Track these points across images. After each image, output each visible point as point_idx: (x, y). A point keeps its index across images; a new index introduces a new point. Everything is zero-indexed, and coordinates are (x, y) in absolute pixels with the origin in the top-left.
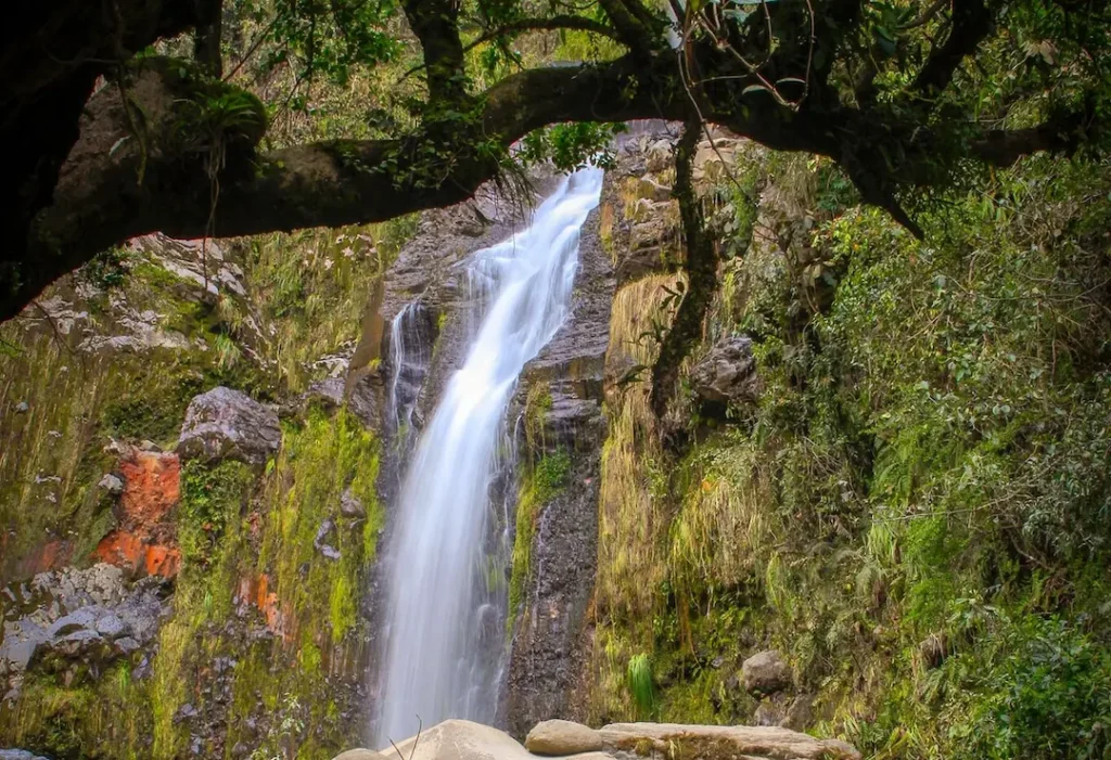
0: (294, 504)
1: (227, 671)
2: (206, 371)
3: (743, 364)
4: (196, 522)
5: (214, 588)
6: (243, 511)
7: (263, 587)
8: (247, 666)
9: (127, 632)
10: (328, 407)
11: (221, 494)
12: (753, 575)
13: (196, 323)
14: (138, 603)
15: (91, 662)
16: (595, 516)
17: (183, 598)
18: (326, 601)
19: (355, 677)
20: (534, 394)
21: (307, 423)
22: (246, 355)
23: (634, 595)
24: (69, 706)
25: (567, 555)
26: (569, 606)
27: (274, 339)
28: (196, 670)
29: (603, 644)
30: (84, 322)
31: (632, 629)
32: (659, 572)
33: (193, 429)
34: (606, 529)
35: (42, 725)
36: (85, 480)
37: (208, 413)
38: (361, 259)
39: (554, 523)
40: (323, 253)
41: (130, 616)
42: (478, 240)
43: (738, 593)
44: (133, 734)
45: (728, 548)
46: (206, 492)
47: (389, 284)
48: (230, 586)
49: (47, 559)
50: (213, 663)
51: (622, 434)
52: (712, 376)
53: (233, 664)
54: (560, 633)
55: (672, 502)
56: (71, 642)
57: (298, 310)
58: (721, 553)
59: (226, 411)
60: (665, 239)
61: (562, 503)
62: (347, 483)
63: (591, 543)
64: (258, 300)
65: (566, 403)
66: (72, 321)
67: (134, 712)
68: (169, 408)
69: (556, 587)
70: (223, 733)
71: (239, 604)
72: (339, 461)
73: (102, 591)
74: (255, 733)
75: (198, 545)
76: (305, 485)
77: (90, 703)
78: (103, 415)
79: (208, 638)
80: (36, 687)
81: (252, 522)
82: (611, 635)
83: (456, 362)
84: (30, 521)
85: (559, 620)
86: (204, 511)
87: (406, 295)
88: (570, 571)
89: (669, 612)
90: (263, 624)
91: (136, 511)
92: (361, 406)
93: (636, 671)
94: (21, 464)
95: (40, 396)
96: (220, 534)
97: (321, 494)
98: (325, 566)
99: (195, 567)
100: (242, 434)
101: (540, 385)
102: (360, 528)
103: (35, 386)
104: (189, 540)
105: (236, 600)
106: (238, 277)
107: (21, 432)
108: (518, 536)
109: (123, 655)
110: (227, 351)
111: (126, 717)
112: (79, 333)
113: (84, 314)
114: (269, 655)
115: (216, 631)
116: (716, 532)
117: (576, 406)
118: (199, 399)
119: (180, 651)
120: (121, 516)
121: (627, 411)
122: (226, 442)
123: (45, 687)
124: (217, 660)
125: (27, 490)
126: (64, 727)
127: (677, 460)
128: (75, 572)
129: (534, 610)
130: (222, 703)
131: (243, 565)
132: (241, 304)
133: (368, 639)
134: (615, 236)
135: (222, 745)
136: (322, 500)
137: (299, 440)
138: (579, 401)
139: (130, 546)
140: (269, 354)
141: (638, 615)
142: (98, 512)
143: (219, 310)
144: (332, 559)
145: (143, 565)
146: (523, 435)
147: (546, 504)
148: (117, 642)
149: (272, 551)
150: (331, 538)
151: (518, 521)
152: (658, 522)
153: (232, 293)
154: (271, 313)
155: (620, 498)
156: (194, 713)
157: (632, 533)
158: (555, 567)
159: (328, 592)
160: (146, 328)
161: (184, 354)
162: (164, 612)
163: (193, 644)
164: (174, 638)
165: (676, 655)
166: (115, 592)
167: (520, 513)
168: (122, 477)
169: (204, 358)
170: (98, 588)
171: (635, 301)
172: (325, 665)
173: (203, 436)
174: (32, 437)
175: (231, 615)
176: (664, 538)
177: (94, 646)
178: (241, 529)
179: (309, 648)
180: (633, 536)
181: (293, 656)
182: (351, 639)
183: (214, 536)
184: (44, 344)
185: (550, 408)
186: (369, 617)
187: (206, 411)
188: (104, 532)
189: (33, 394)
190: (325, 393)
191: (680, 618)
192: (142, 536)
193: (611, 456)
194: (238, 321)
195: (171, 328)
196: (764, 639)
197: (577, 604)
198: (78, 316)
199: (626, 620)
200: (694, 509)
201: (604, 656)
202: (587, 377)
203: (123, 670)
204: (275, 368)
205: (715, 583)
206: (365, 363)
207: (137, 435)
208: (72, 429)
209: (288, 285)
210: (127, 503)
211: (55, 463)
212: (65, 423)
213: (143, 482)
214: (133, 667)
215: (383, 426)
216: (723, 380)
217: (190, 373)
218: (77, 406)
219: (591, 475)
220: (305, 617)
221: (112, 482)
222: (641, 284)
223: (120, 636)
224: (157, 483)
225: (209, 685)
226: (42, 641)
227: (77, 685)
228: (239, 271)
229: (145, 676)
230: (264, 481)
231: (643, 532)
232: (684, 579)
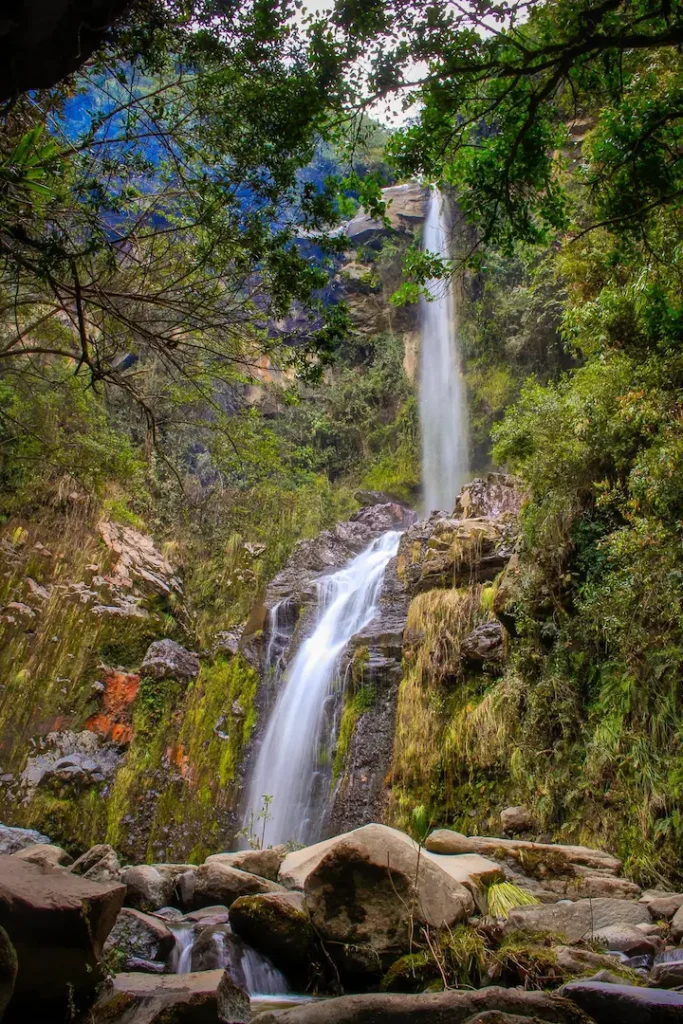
0: (203, 707)
1: (154, 798)
2: (157, 632)
3: (495, 640)
4: (146, 712)
5: (152, 750)
6: (173, 708)
7: (180, 752)
8: (167, 796)
9: (97, 771)
10: (228, 655)
11: (162, 697)
12: (499, 762)
13: (155, 605)
14: (105, 755)
15: (76, 785)
16: (393, 724)
17: (133, 754)
18: (218, 763)
19: (231, 808)
20: (358, 652)
21: (216, 663)
22: (179, 626)
23: (418, 770)
24: (60, 809)
25: (374, 745)
26: (373, 775)
27: (196, 620)
28: (136, 796)
29: (398, 798)
30: (95, 598)
31: (416, 790)
32: (435, 757)
33: (150, 660)
34: (402, 730)
35: (42, 819)
36: (85, 683)
37: (159, 652)
38: (247, 582)
39: (366, 726)
40: (227, 577)
41: (101, 761)
42: (321, 573)
43: (490, 772)
44: (94, 830)
45: (484, 744)
46: (153, 696)
47: (269, 591)
48: (160, 750)
49: (57, 725)
50: (146, 793)
51: (414, 677)
52: (476, 645)
53: (158, 795)
54: (367, 790)
55: (445, 717)
56: (66, 772)
57: (210, 606)
58: (479, 747)
59: (169, 652)
60: (445, 569)
61: (371, 715)
62: (236, 697)
63: (388, 739)
64: (189, 598)
65: (377, 659)
66: (88, 597)
67: (97, 817)
68: (134, 650)
69: (365, 764)
70: (148, 835)
71: (165, 760)
72: (232, 685)
73: (85, 746)
74: (167, 836)
75: (145, 725)
76: (211, 697)
77: (72, 809)
78: (99, 648)
79: (146, 779)
80: (42, 797)
81: (177, 715)
82: (402, 793)
83: (308, 633)
84: (50, 702)
85: (367, 783)
86: (151, 706)
87: (279, 597)
88: (375, 754)
89: (440, 781)
90: (178, 772)
91: (110, 703)
92: (249, 654)
93: (418, 816)
94: (50, 670)
95: (66, 634)
96: (158, 720)
97: (219, 703)
98: (219, 743)
99: (142, 737)
100: (177, 666)
101: (362, 648)
102: (241, 723)
103: (64, 629)
104: (140, 721)
105: (163, 759)
106: (180, 584)
107: (52, 654)
108: (341, 733)
109: (93, 783)
110: (170, 622)
111: (92, 819)
112: (91, 603)
113: (95, 593)
114: (180, 791)
115: (150, 774)
116: (475, 735)
117: (383, 661)
118: (155, 644)
119: (128, 784)
120: (101, 705)
121: (419, 664)
122: (168, 670)
123: (47, 797)
124: (149, 792)
125: (51, 685)
126: (56, 822)
127: (449, 692)
128: (71, 734)
129: (351, 776)
130: (149, 817)
131: (169, 739)
132: (181, 599)
133: (240, 787)
134: (406, 571)
135: (146, 841)
136: (220, 707)
137: (210, 671)
138: (384, 659)
139: (104, 723)
140: (192, 627)
141: (420, 783)
142: (89, 702)
143: (169, 599)
144: (223, 740)
145: (110, 734)
146: (350, 675)
147: (362, 715)
148: (93, 775)
149: (187, 732)
150: (224, 728)
151: (342, 724)
152: (436, 728)
153: (176, 592)
154: (195, 606)
155: (412, 712)
156: (132, 821)
157: (418, 734)
158: (365, 752)
159: (220, 758)
160: (128, 605)
161: (147, 621)
162: (122, 761)
163: (136, 781)
164: (125, 776)
165: (442, 808)
166: (92, 748)
167: (344, 719)
168: (104, 683)
169: (157, 625)
170: (83, 744)
171: (426, 603)
172: (213, 800)
173: (156, 664)
174: (58, 656)
175: (159, 766)
176: (440, 738)
177: (79, 776)
178: (171, 719)
179: (205, 789)
180: (419, 736)
181: (195, 793)
182: (230, 786)
183: (155, 721)
184: (72, 606)
185: (367, 661)
186: (243, 775)
187: (159, 650)
188: (91, 713)
189: (62, 633)
190: (227, 647)
191: (447, 786)
192: (111, 718)
193: (407, 689)
194: (178, 607)
195: (141, 607)
196: (505, 801)
197: (379, 774)
198: (92, 594)
199: (413, 785)
200: (460, 721)
201: (398, 805)
202: (390, 645)
203: (93, 792)
204: (194, 635)
205: (475, 765)
206: (253, 632)
207: (115, 662)
208: (81, 655)
209: (206, 592)
210: (105, 698)
211: (69, 672)
212: (77, 650)
213: (116, 688)
214: (99, 790)
215: (261, 667)
216: (482, 648)
217: (149, 632)
218: (86, 642)
219: (390, 700)
220: (204, 771)
221: (99, 686)
222: (430, 593)
223: (95, 772)
224: (123, 690)
225: (142, 806)
226: (49, 770)
227: (65, 798)
228: (181, 582)
229: (106, 797)
230: (186, 693)
231: (426, 733)
232: (451, 762)
